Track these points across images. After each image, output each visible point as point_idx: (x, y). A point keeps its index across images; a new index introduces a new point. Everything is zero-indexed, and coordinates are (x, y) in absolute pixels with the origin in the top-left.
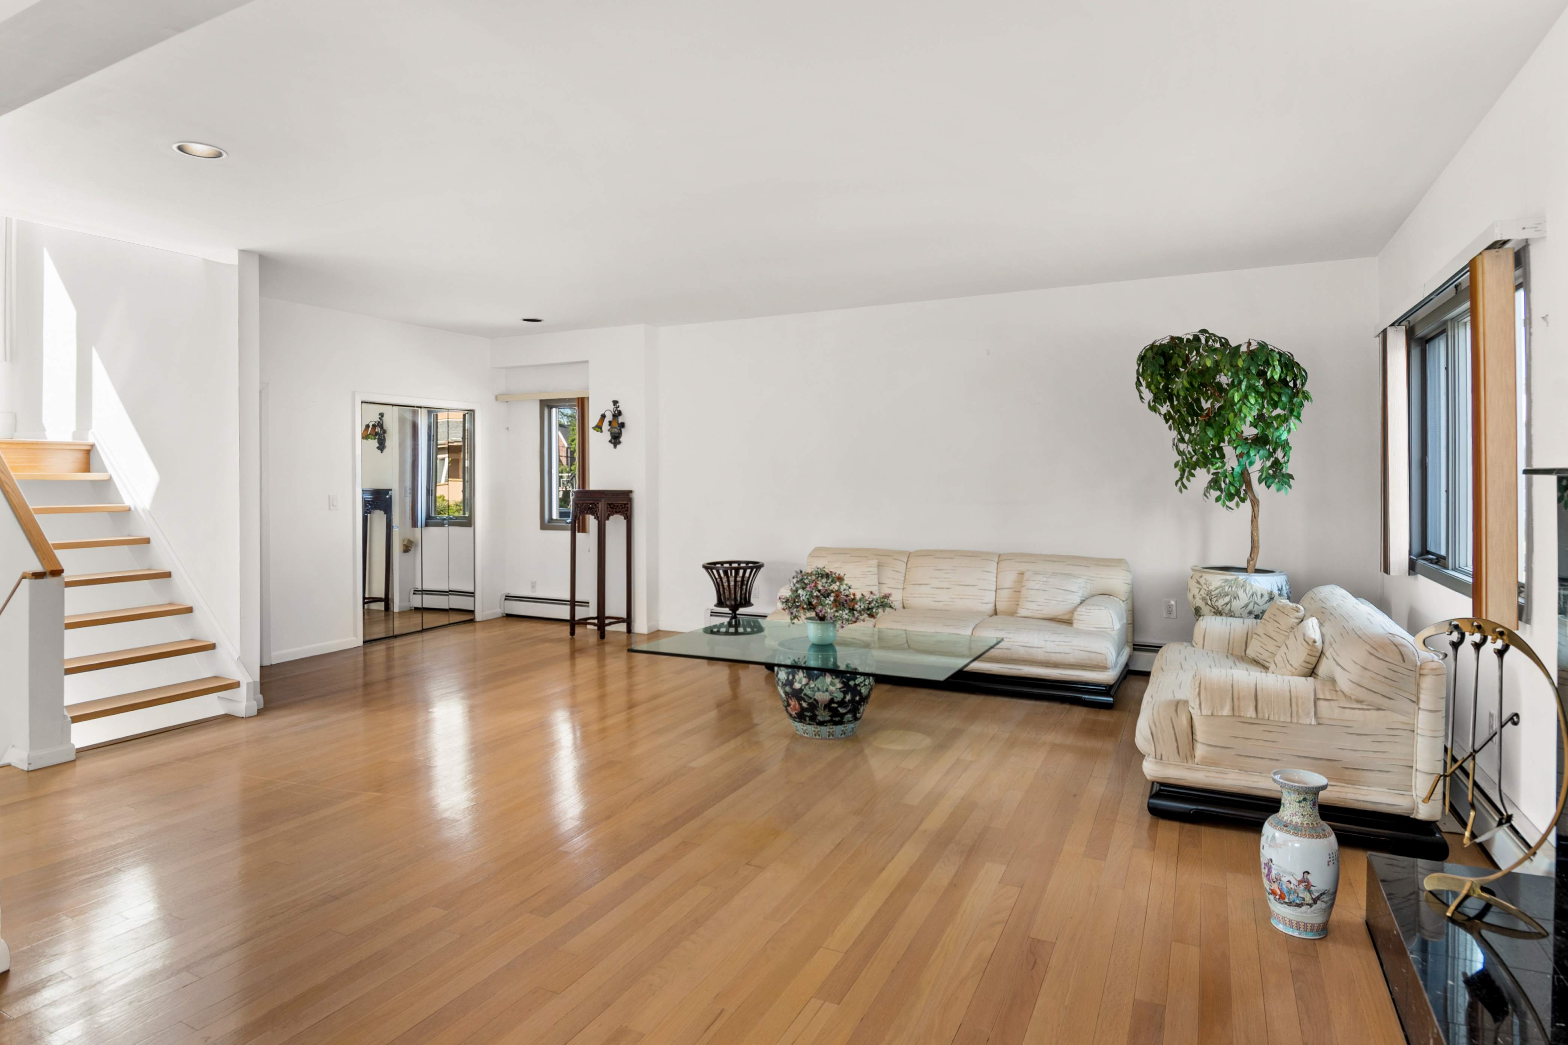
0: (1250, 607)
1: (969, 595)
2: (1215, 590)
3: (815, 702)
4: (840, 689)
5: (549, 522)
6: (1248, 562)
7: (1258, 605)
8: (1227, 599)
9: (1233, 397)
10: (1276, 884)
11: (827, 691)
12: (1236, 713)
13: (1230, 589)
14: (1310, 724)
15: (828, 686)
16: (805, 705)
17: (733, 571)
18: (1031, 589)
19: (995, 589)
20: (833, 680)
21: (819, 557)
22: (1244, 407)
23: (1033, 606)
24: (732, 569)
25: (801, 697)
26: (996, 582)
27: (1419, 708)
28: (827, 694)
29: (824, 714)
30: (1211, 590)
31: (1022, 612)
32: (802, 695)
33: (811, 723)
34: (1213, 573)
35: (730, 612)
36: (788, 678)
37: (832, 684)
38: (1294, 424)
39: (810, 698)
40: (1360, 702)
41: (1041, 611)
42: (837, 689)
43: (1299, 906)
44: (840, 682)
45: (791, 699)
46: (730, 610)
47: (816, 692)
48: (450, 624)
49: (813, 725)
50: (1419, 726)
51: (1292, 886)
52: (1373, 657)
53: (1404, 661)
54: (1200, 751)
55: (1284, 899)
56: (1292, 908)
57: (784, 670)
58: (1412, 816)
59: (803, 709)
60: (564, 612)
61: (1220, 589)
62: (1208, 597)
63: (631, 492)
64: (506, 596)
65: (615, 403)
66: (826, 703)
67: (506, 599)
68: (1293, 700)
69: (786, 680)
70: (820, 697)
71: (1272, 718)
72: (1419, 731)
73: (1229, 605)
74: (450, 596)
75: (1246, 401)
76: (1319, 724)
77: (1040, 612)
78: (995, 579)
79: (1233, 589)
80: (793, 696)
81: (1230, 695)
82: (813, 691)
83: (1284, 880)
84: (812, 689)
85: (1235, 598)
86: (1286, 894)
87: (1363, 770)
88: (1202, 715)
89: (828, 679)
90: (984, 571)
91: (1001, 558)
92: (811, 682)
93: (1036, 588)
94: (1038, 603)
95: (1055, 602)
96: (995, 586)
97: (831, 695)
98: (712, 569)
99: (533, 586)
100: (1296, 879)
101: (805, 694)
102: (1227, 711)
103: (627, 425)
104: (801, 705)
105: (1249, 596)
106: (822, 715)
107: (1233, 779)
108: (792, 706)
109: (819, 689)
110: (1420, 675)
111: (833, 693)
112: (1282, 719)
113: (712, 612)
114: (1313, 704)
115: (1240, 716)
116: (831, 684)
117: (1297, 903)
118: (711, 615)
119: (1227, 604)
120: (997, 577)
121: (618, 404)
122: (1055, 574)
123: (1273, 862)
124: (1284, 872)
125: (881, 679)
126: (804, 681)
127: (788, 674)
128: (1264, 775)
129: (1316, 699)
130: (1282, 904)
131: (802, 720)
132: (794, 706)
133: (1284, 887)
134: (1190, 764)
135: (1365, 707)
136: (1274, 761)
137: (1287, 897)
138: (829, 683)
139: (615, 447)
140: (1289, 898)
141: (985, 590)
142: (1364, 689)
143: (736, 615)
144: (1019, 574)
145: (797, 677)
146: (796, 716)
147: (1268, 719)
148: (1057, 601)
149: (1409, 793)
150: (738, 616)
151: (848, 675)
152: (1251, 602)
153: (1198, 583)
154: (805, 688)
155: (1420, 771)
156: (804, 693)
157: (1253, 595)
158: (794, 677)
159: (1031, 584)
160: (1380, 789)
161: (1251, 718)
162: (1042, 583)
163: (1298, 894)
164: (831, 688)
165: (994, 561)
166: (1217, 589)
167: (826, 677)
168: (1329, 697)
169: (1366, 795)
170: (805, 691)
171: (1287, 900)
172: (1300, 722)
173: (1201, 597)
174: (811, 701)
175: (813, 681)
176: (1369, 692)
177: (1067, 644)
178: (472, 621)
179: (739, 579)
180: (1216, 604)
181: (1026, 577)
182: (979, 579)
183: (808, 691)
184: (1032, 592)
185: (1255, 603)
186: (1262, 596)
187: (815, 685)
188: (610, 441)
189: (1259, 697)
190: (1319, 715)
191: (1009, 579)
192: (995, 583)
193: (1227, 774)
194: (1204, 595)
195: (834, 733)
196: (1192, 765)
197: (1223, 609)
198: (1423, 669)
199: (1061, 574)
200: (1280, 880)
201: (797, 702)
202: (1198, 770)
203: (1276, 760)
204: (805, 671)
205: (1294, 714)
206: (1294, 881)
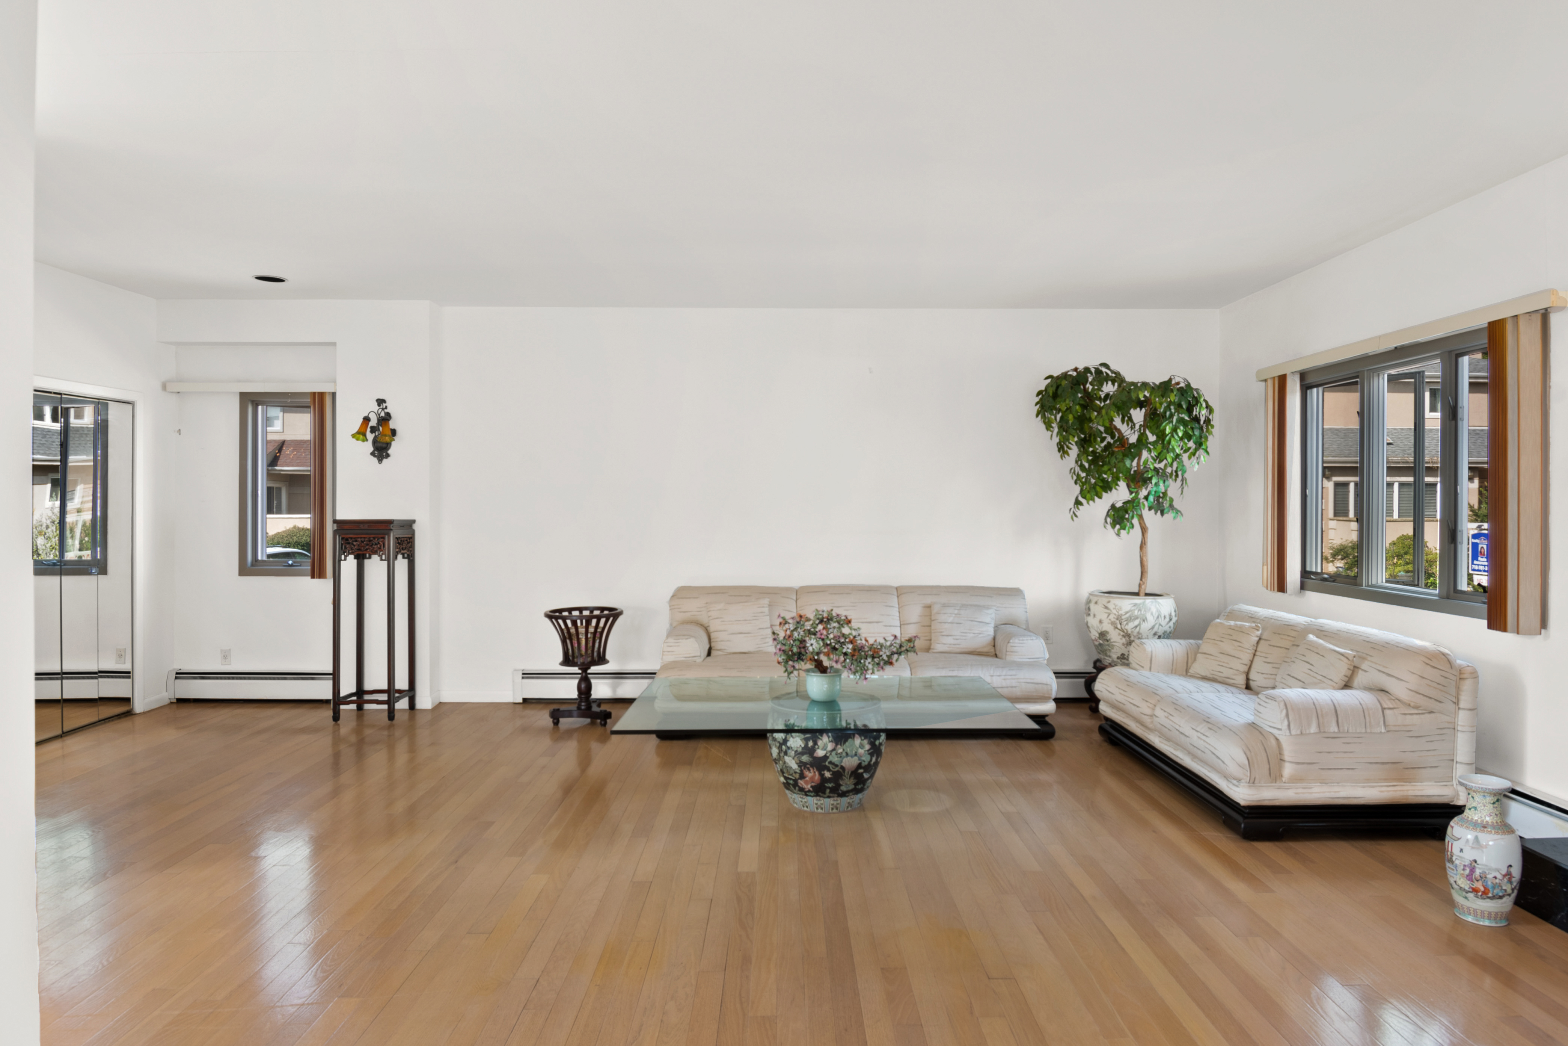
0: (1155, 629)
1: (873, 633)
2: (1125, 614)
3: (841, 770)
4: (868, 751)
5: (252, 565)
6: (1140, 586)
7: (1162, 626)
8: (1136, 622)
9: (1165, 429)
10: (1480, 882)
11: (856, 755)
12: (1322, 730)
13: (1139, 612)
14: (1381, 732)
15: (857, 749)
16: (827, 774)
17: (584, 621)
18: (945, 623)
19: (899, 625)
20: (862, 742)
21: (690, 598)
22: (1172, 440)
23: (949, 640)
24: (581, 617)
25: (825, 766)
26: (900, 617)
27: (1459, 708)
28: (856, 758)
29: (848, 783)
30: (1122, 615)
31: (938, 647)
32: (827, 763)
33: (831, 795)
34: (1122, 598)
35: (580, 671)
36: (806, 745)
37: (862, 746)
38: (1204, 457)
39: (837, 766)
40: (1417, 707)
41: (958, 644)
42: (865, 751)
43: (1501, 897)
44: (868, 743)
45: (809, 770)
46: (579, 669)
47: (844, 757)
48: (100, 721)
49: (833, 797)
50: (1459, 723)
51: (1497, 881)
52: (1429, 666)
53: (1452, 668)
54: (1288, 770)
55: (1488, 894)
56: (1494, 901)
57: (798, 736)
58: (1452, 804)
59: (824, 780)
60: (322, 690)
61: (1130, 613)
62: (1118, 622)
63: (414, 521)
64: (177, 673)
65: (380, 402)
66: (853, 769)
67: (176, 678)
68: (1366, 712)
69: (803, 748)
70: (847, 763)
71: (1350, 731)
72: (1459, 728)
73: (1138, 628)
74: (100, 680)
75: (1175, 434)
76: (1388, 731)
77: (957, 646)
78: (897, 614)
79: (1142, 613)
80: (812, 766)
81: (1315, 713)
82: (841, 757)
83: (1490, 876)
84: (840, 756)
85: (1144, 621)
86: (1491, 890)
87: (1419, 768)
88: (1291, 735)
89: (858, 741)
90: (887, 606)
91: (900, 591)
92: (839, 746)
93: (949, 621)
94: (955, 637)
95: (972, 635)
96: (899, 622)
97: (859, 759)
98: (557, 618)
99: (226, 656)
100: (1501, 874)
101: (830, 763)
102: (1313, 729)
103: (398, 432)
104: (822, 775)
105: (1155, 619)
106: (846, 784)
107: (1319, 793)
108: (807, 779)
109: (847, 754)
110: (1460, 679)
111: (861, 756)
112: (1358, 731)
113: (523, 674)
114: (1381, 713)
115: (1324, 732)
116: (860, 747)
117: (1500, 896)
118: (523, 678)
119: (1136, 627)
120: (899, 612)
121: (384, 405)
122: (964, 606)
123: (1478, 862)
124: (1490, 869)
125: (895, 735)
126: (830, 746)
127: (806, 740)
128: (1341, 784)
129: (1383, 709)
130: (1485, 899)
131: (820, 794)
132: (812, 778)
133: (1489, 883)
134: (1278, 784)
135: (1420, 712)
136: (1350, 771)
137: (1491, 892)
138: (858, 746)
139: (380, 461)
140: (1493, 892)
141: (890, 626)
142: (1421, 696)
143: (587, 674)
144: (925, 607)
145: (820, 743)
146: (811, 789)
147: (1348, 732)
148: (974, 633)
149: (1451, 783)
150: (589, 676)
151: (875, 734)
152: (1156, 624)
153: (1106, 608)
154: (831, 754)
155: (1461, 763)
156: (829, 760)
157: (1158, 617)
158: (815, 743)
159: (942, 618)
160: (1430, 783)
161: (1334, 732)
162: (954, 615)
163: (1501, 887)
164: (861, 751)
165: (893, 595)
166: (1127, 613)
167: (855, 739)
168: (1391, 706)
169: (1422, 790)
170: (831, 759)
171: (1490, 895)
172: (1373, 731)
173: (1110, 622)
174: (837, 769)
175: (841, 745)
176: (1425, 698)
177: (1013, 677)
178: (129, 714)
179: (591, 630)
180: (1126, 627)
181: (936, 609)
182: (882, 615)
183: (834, 759)
184: (946, 626)
185: (1160, 625)
186: (1165, 617)
187: (844, 750)
188: (373, 454)
189: (1339, 713)
190: (1387, 724)
191: (915, 613)
192: (898, 618)
193: (1311, 788)
194: (1113, 620)
195: (838, 806)
196: (1280, 784)
197: (1132, 632)
198: (1464, 674)
199: (971, 605)
200: (1486, 877)
201: (817, 773)
202: (1288, 789)
203: (1353, 769)
204: (830, 734)
205: (1368, 724)
206: (1499, 876)
